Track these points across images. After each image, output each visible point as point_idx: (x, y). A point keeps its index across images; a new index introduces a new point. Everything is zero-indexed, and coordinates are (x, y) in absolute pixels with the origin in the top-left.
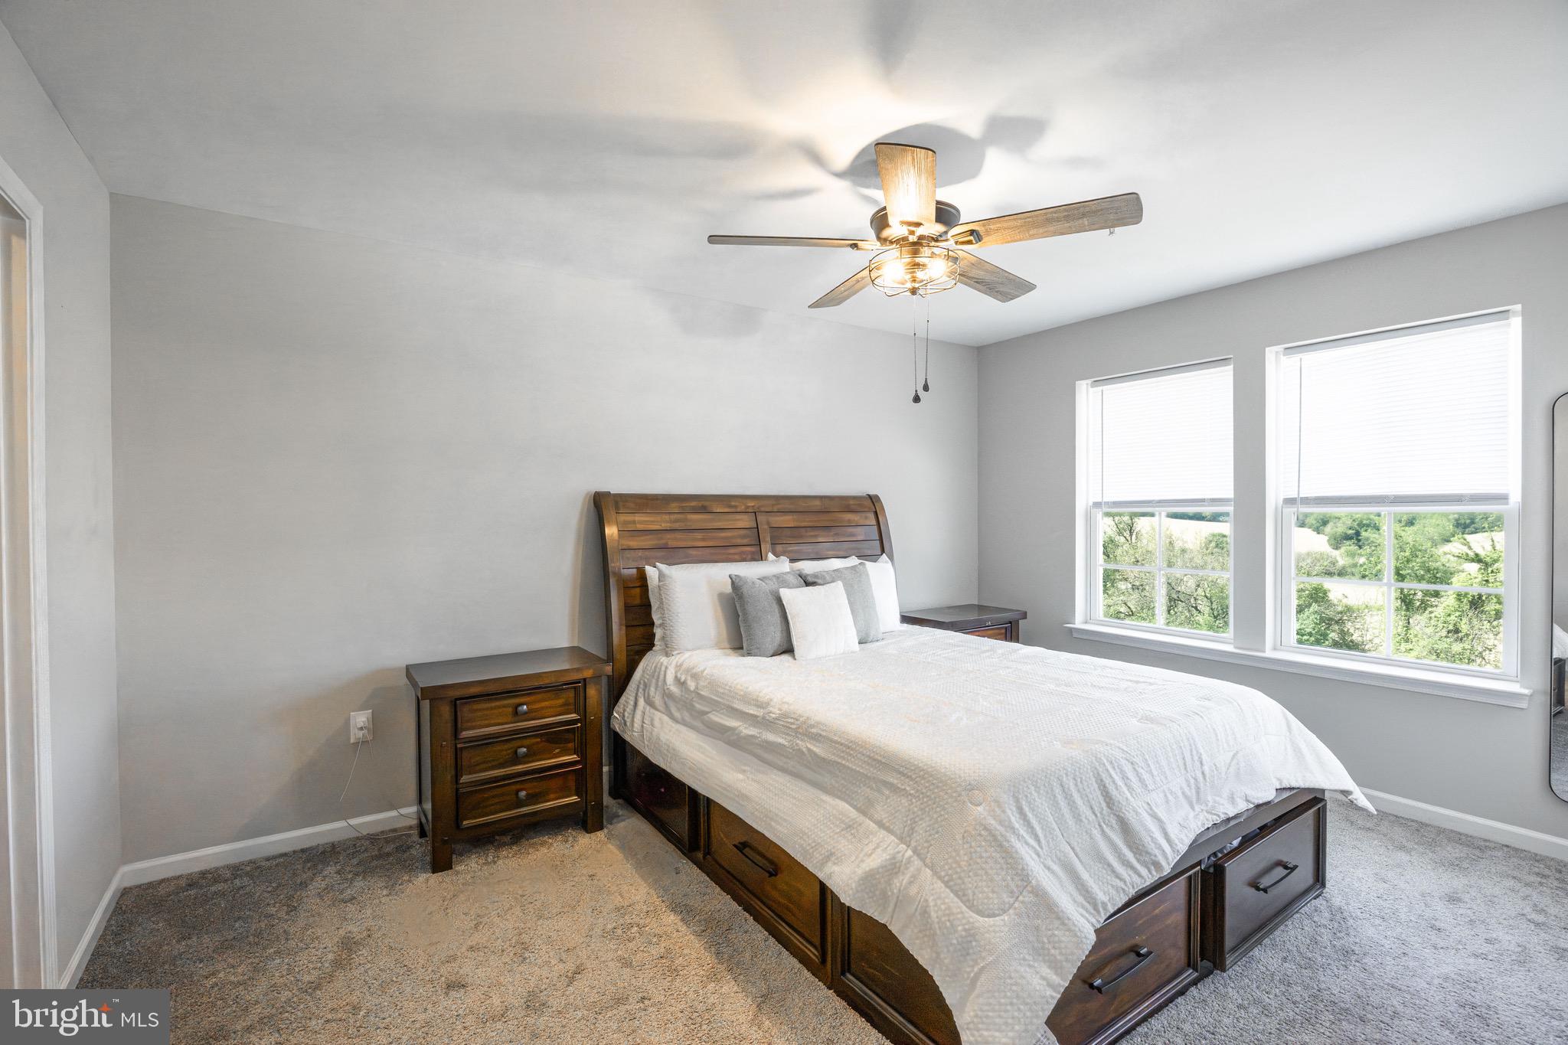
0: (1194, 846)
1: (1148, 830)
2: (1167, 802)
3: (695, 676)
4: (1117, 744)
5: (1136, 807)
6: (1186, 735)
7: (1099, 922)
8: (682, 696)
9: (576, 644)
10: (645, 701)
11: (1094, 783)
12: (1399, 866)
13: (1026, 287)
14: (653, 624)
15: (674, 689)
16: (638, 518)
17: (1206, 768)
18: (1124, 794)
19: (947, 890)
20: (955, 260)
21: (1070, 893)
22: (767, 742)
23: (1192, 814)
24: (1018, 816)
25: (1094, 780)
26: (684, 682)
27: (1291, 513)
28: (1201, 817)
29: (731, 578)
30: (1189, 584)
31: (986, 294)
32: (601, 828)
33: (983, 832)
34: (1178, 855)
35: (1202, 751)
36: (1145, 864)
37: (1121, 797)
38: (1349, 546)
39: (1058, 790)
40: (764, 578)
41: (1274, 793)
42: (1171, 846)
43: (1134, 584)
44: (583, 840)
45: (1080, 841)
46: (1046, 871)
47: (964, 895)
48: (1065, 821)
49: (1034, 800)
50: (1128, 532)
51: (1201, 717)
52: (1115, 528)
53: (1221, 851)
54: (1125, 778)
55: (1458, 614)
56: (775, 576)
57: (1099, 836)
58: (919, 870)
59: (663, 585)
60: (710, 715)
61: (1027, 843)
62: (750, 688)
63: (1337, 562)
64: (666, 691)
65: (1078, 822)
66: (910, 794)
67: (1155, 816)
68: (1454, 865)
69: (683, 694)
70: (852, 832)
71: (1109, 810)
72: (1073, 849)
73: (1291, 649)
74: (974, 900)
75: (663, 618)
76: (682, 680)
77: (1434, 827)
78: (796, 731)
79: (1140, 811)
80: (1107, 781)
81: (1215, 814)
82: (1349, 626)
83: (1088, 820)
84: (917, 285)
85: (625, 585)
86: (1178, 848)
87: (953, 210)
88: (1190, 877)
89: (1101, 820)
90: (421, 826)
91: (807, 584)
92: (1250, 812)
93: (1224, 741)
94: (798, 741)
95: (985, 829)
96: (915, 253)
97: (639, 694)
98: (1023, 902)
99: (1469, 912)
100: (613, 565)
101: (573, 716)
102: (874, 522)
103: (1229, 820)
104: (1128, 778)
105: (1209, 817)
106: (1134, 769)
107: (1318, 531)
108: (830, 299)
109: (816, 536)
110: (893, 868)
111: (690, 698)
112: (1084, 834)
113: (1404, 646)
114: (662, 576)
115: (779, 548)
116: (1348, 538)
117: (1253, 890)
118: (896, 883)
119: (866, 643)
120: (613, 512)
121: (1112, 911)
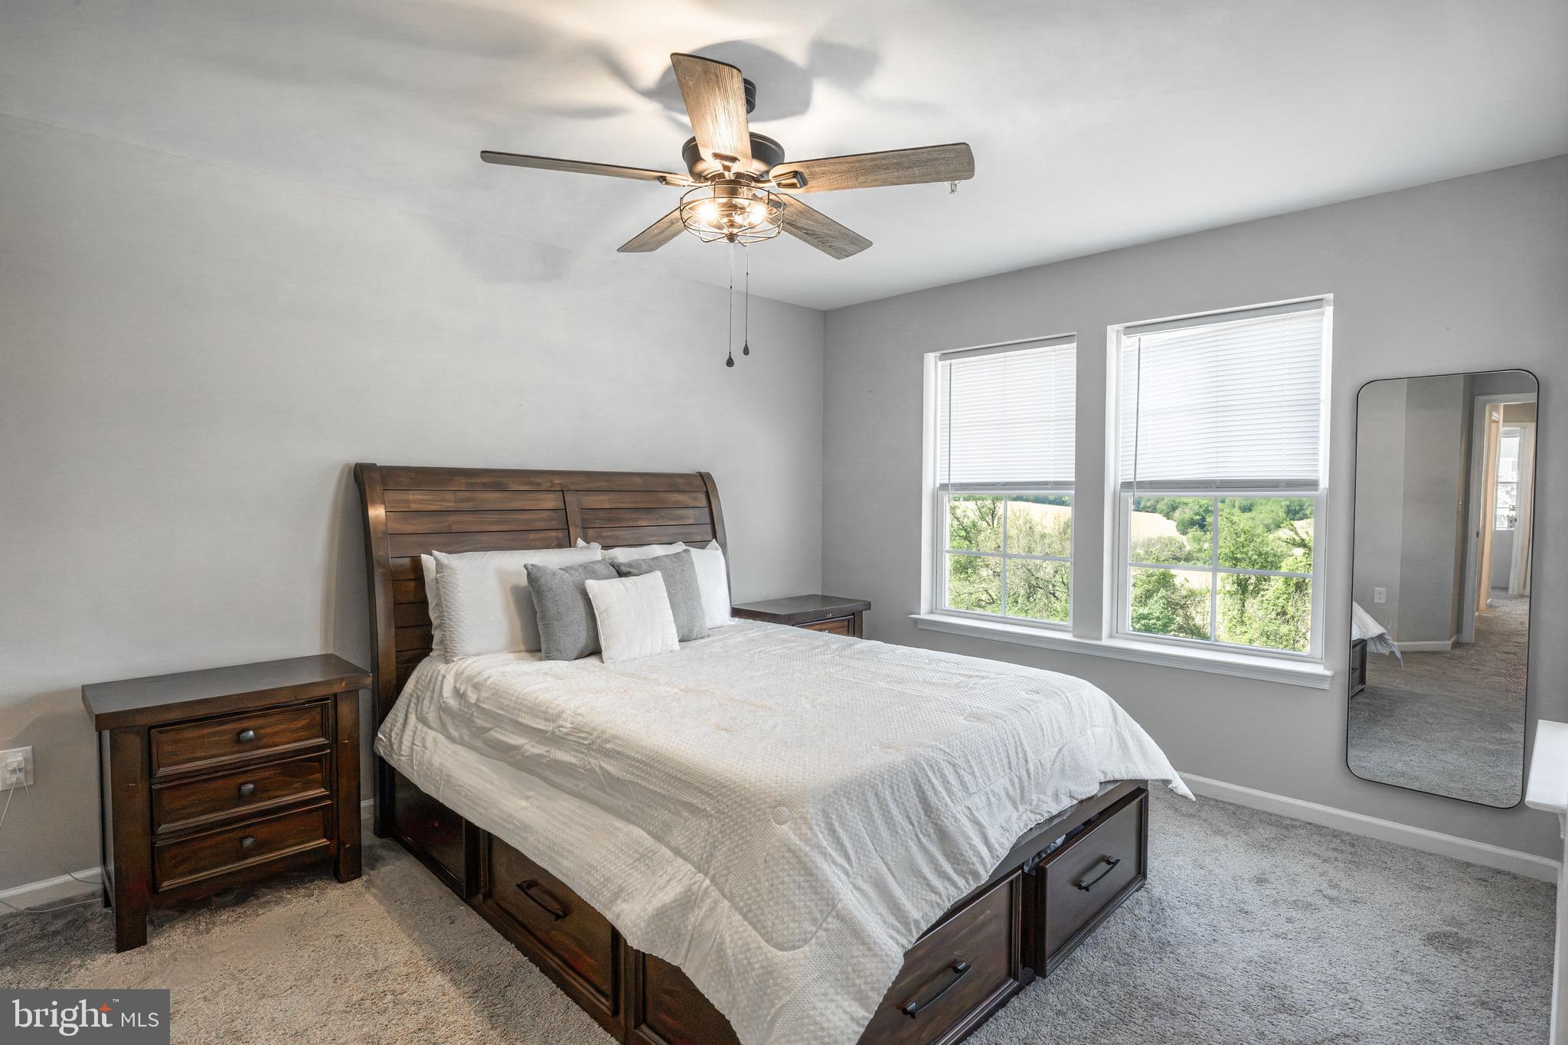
0: (1015, 850)
1: (967, 838)
2: (990, 804)
3: (477, 687)
4: (939, 746)
5: (956, 813)
6: (1012, 732)
7: (911, 942)
8: (460, 710)
9: (331, 651)
10: (417, 718)
11: (912, 791)
12: (1215, 851)
13: (860, 243)
14: (431, 624)
15: (452, 702)
16: (411, 496)
17: (1031, 766)
18: (944, 799)
19: (746, 923)
20: (778, 205)
21: (880, 914)
22: (556, 762)
23: (1015, 815)
24: (826, 832)
25: (912, 786)
26: (462, 695)
27: (1129, 497)
28: (1024, 818)
29: (527, 569)
30: (1047, 570)
31: (817, 247)
32: (359, 875)
33: (787, 854)
34: (997, 861)
35: (1027, 748)
36: (961, 873)
37: (940, 804)
38: (1194, 532)
39: (872, 801)
40: (567, 567)
41: (1098, 787)
42: (990, 851)
43: (996, 570)
44: (334, 895)
45: (894, 854)
46: (855, 892)
47: (764, 927)
48: (880, 834)
49: (846, 813)
50: (990, 517)
51: (1029, 712)
52: (978, 513)
53: (1044, 851)
54: (946, 782)
55: (1285, 596)
56: (581, 565)
57: (916, 847)
58: (716, 902)
59: (442, 577)
60: (491, 732)
61: (834, 862)
62: (541, 697)
63: (1185, 547)
64: (443, 705)
65: (894, 834)
66: (711, 815)
67: (976, 822)
68: (1264, 847)
69: (462, 708)
70: (647, 862)
71: (926, 818)
72: (886, 864)
73: (1128, 636)
74: (772, 932)
75: (441, 617)
76: (462, 691)
77: (1248, 808)
78: (589, 747)
79: (959, 816)
80: (926, 787)
81: (1039, 814)
82: (1192, 611)
83: (905, 831)
84: (735, 231)
85: (395, 578)
86: (998, 853)
87: (773, 146)
88: (1011, 882)
89: (918, 831)
90: (105, 891)
91: (621, 574)
92: (1075, 808)
93: (1050, 735)
94: (590, 759)
95: (789, 850)
96: (733, 193)
97: (410, 710)
98: (826, 930)
99: (1274, 892)
100: (378, 553)
101: (321, 741)
102: (704, 503)
103: (1052, 818)
104: (948, 782)
105: (1033, 816)
106: (956, 772)
107: (1168, 516)
108: (643, 243)
109: (636, 519)
110: (688, 901)
111: (470, 712)
112: (900, 847)
113: (1239, 629)
114: (440, 566)
115: (591, 533)
116: (1192, 523)
117: (1076, 889)
118: (692, 919)
119: (689, 641)
120: (379, 488)
121: (925, 929)
